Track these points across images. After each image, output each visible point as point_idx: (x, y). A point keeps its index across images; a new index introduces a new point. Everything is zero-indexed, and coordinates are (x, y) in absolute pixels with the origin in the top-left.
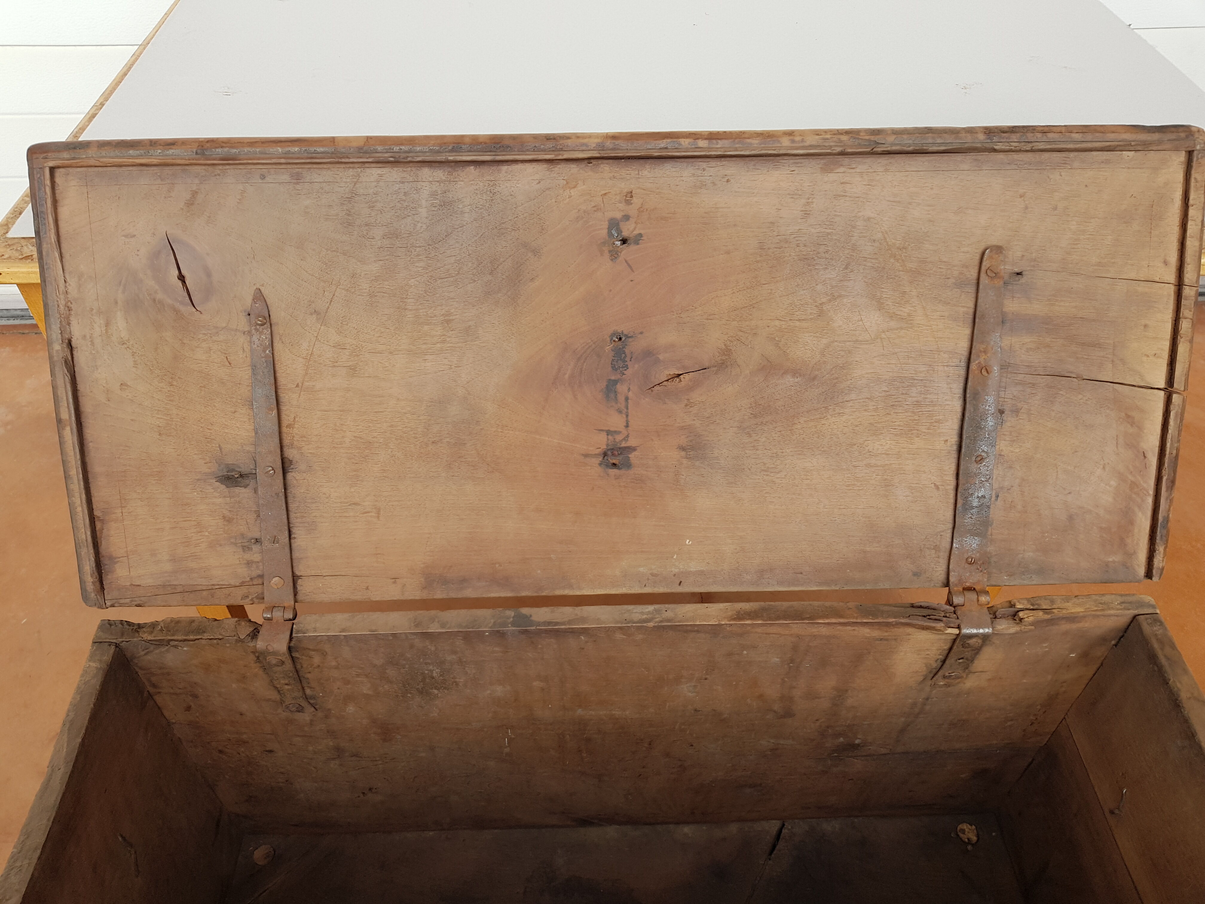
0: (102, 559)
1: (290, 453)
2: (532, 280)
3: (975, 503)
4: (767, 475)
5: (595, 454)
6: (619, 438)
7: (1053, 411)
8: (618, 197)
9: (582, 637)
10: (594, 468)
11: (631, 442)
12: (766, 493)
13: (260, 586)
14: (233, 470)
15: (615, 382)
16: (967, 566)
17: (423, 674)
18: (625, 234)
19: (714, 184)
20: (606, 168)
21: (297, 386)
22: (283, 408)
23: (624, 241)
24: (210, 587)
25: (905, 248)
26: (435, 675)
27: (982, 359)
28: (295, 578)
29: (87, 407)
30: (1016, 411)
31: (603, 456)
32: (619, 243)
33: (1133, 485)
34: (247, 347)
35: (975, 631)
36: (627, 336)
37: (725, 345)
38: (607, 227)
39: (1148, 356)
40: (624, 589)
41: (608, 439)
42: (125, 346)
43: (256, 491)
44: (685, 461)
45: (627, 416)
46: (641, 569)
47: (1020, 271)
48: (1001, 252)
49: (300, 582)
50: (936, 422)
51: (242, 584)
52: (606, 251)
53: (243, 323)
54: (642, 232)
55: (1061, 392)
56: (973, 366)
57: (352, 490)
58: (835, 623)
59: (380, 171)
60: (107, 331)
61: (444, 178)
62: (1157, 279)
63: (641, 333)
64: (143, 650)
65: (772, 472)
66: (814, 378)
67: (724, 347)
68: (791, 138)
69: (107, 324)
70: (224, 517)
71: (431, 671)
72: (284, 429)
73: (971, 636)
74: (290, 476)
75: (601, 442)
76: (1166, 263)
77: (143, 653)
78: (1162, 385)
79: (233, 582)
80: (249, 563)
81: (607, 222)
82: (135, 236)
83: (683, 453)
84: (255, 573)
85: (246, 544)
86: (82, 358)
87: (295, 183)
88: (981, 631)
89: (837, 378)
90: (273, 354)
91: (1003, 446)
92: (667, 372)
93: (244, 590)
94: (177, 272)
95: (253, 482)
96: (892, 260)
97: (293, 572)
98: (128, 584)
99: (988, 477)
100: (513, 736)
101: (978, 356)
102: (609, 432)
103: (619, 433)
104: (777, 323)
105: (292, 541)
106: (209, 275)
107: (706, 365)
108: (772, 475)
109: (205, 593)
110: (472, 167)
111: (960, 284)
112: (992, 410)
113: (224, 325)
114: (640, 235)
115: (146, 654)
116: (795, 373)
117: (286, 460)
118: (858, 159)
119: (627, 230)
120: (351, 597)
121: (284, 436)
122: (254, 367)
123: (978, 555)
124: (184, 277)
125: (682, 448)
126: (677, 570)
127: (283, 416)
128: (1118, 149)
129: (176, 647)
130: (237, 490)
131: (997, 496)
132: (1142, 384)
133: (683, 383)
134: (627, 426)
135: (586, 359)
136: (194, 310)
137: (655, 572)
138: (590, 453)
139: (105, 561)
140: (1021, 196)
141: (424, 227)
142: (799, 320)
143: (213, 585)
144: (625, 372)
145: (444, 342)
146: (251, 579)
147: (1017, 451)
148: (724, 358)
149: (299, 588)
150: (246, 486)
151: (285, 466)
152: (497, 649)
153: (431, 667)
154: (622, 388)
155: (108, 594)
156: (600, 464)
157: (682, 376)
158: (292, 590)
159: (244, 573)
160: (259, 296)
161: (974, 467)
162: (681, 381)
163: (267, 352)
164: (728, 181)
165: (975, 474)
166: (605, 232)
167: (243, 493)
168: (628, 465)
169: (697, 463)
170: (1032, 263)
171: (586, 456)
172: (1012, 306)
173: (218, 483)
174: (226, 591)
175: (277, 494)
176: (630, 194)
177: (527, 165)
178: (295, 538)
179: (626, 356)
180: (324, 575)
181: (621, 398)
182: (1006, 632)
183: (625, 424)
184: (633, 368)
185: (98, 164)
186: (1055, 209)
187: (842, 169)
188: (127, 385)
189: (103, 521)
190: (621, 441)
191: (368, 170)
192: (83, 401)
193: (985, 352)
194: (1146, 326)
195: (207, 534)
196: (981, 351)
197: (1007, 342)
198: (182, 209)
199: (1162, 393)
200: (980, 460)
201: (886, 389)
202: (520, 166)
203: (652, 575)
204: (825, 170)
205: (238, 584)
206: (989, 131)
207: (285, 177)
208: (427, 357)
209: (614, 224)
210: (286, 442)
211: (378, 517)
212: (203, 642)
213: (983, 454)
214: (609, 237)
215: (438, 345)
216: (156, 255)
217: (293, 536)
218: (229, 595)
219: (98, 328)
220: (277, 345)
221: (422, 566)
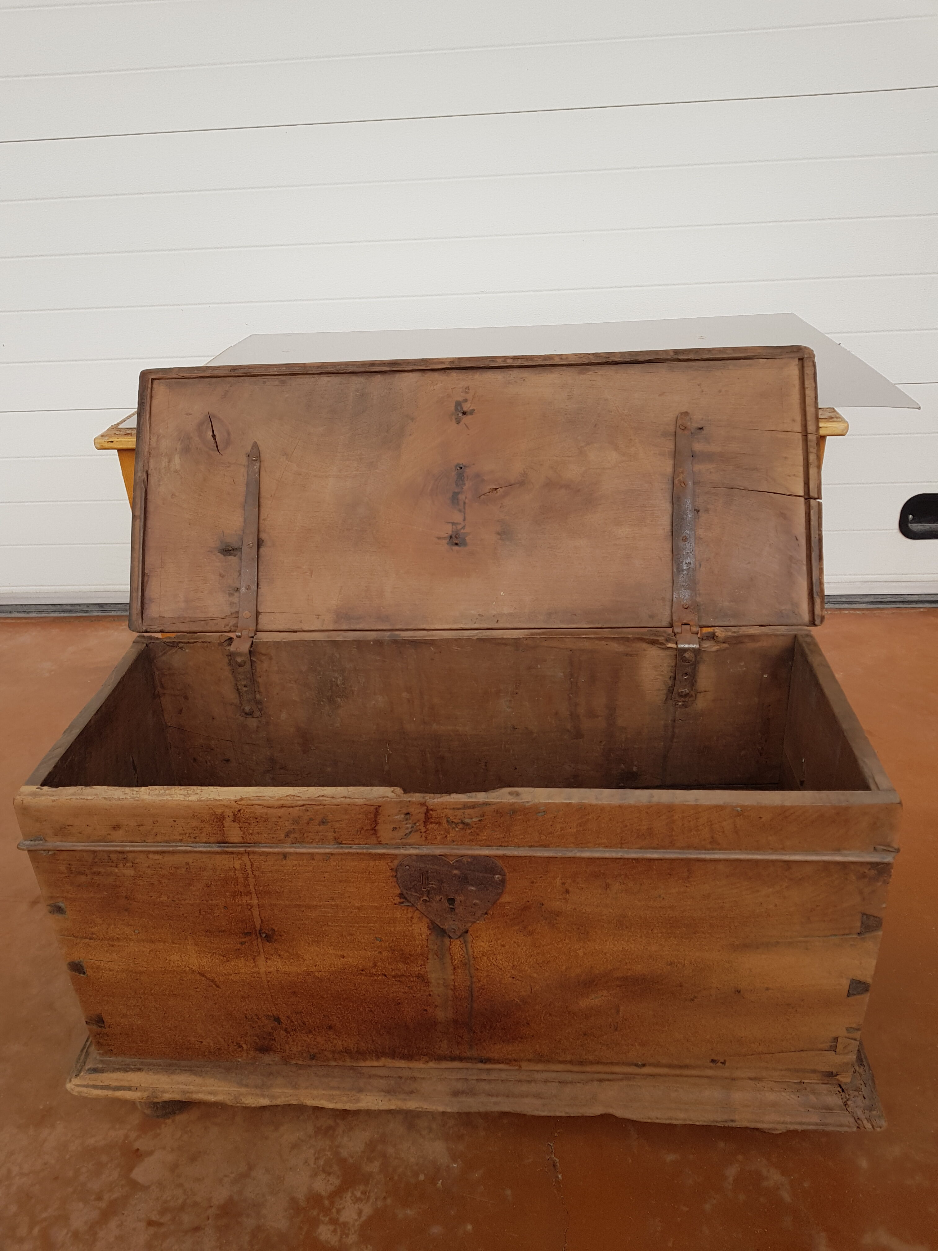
0: (145, 600)
1: (263, 536)
2: (410, 435)
3: (685, 567)
4: (552, 551)
5: (445, 537)
6: (459, 527)
7: (731, 510)
8: (461, 390)
9: (432, 648)
10: (444, 546)
11: (467, 530)
12: (552, 562)
13: (236, 619)
14: (229, 546)
15: (458, 493)
16: (684, 610)
17: (331, 681)
18: (465, 409)
19: (516, 382)
20: (454, 375)
21: (271, 496)
22: (262, 509)
23: (464, 413)
24: (206, 619)
25: (630, 415)
26: (339, 682)
27: (681, 478)
28: (258, 613)
29: (151, 508)
30: (707, 510)
31: (449, 538)
32: (461, 415)
33: (791, 558)
34: (245, 475)
35: (687, 646)
36: (465, 466)
37: (524, 471)
38: (454, 405)
39: (790, 476)
40: (461, 625)
41: (453, 528)
42: (178, 473)
43: (241, 559)
44: (500, 542)
45: (464, 513)
46: (473, 612)
47: (701, 427)
48: (688, 415)
49: (260, 616)
50: (656, 517)
51: (226, 617)
52: (454, 419)
53: (244, 460)
54: (475, 408)
55: (735, 498)
56: (676, 481)
57: (297, 559)
58: (594, 638)
59: (328, 379)
60: (169, 465)
61: (363, 381)
62: (789, 430)
63: (474, 464)
64: (162, 651)
65: (554, 549)
66: (579, 491)
67: (523, 472)
68: (560, 357)
69: (170, 461)
70: (220, 575)
71: (336, 678)
72: (261, 522)
73: (685, 650)
74: (261, 550)
75: (448, 530)
76: (794, 421)
77: (161, 654)
78: (802, 494)
79: (220, 616)
80: (232, 604)
81: (454, 403)
82: (191, 414)
83: (499, 537)
84: (233, 610)
85: (231, 592)
86: (153, 481)
87: (281, 386)
88: (691, 646)
89: (592, 491)
90: (259, 477)
91: (700, 532)
92: (489, 487)
93: (226, 621)
94: (212, 433)
95: (239, 553)
96: (622, 422)
97: (257, 610)
98: (158, 616)
99: (691, 550)
100: (391, 752)
101: (678, 476)
102: (453, 524)
103: (460, 524)
104: (555, 458)
105: (259, 590)
106: (229, 434)
107: (513, 482)
108: (555, 550)
109: (202, 622)
110: (379, 376)
111: (665, 435)
112: (690, 507)
113: (234, 462)
114: (474, 410)
115: (163, 655)
116: (567, 487)
117: (260, 540)
118: (599, 367)
119: (466, 407)
120: (290, 627)
121: (261, 525)
122: (247, 485)
123: (690, 602)
124: (215, 436)
125: (498, 533)
126: (495, 612)
127: (262, 514)
128: (755, 357)
129: (181, 648)
130: (230, 558)
131: (700, 565)
132: (788, 493)
133: (498, 494)
134: (464, 520)
135: (440, 480)
136: (218, 453)
137: (481, 614)
138: (442, 536)
139: (146, 601)
140: (699, 385)
141: (351, 407)
142: (568, 456)
143: (209, 617)
144: (464, 487)
145: (357, 470)
146: (232, 614)
147: (711, 535)
148: (523, 478)
149: (259, 620)
150: (235, 556)
151: (260, 543)
152: (378, 658)
153: (336, 675)
154: (462, 497)
155: (145, 622)
156: (447, 544)
157: (498, 490)
158: (255, 622)
159: (228, 610)
160: (255, 446)
161: (681, 544)
162: (497, 492)
163: (257, 475)
164: (524, 380)
165: (683, 548)
166: (453, 408)
167: (233, 560)
168: (464, 544)
169: (508, 543)
170: (709, 422)
171: (439, 538)
172: (698, 447)
173: (219, 554)
174: (216, 621)
175: (253, 559)
176: (468, 388)
177: (410, 374)
178: (260, 588)
179: (464, 478)
180: (276, 612)
181: (461, 503)
182: (709, 650)
183: (463, 519)
184: (468, 484)
185: (177, 377)
186: (720, 391)
187: (590, 373)
188: (175, 496)
189: (148, 576)
190: (461, 529)
191: (322, 378)
192: (149, 505)
193: (682, 473)
194: (786, 458)
195: (209, 585)
196: (680, 473)
197: (697, 468)
198: (219, 400)
199: (803, 499)
200: (685, 540)
201: (623, 497)
202: (406, 374)
203: (479, 615)
204: (580, 373)
205: (223, 617)
206: (676, 352)
207: (277, 383)
208: (347, 479)
209: (458, 404)
210: (261, 528)
211: (311, 576)
212: (199, 644)
213: (687, 535)
214: (456, 410)
215: (354, 473)
216: (201, 424)
217: (259, 587)
218: (217, 624)
219: (164, 464)
220: (262, 473)
221: (335, 607)
